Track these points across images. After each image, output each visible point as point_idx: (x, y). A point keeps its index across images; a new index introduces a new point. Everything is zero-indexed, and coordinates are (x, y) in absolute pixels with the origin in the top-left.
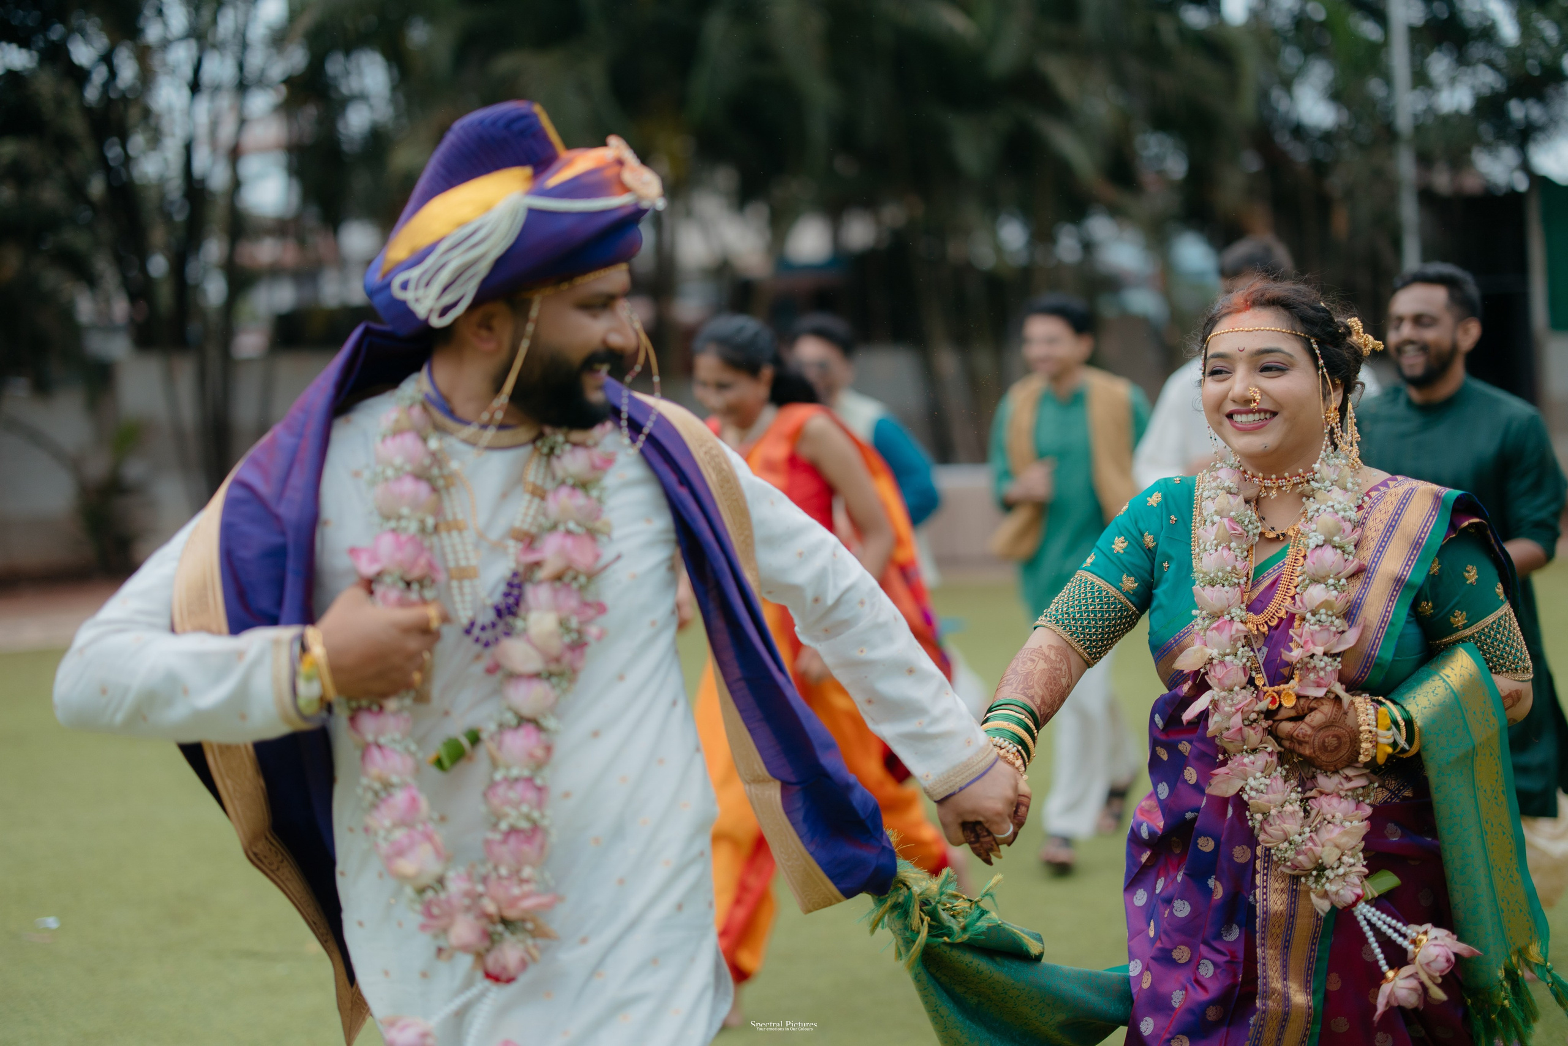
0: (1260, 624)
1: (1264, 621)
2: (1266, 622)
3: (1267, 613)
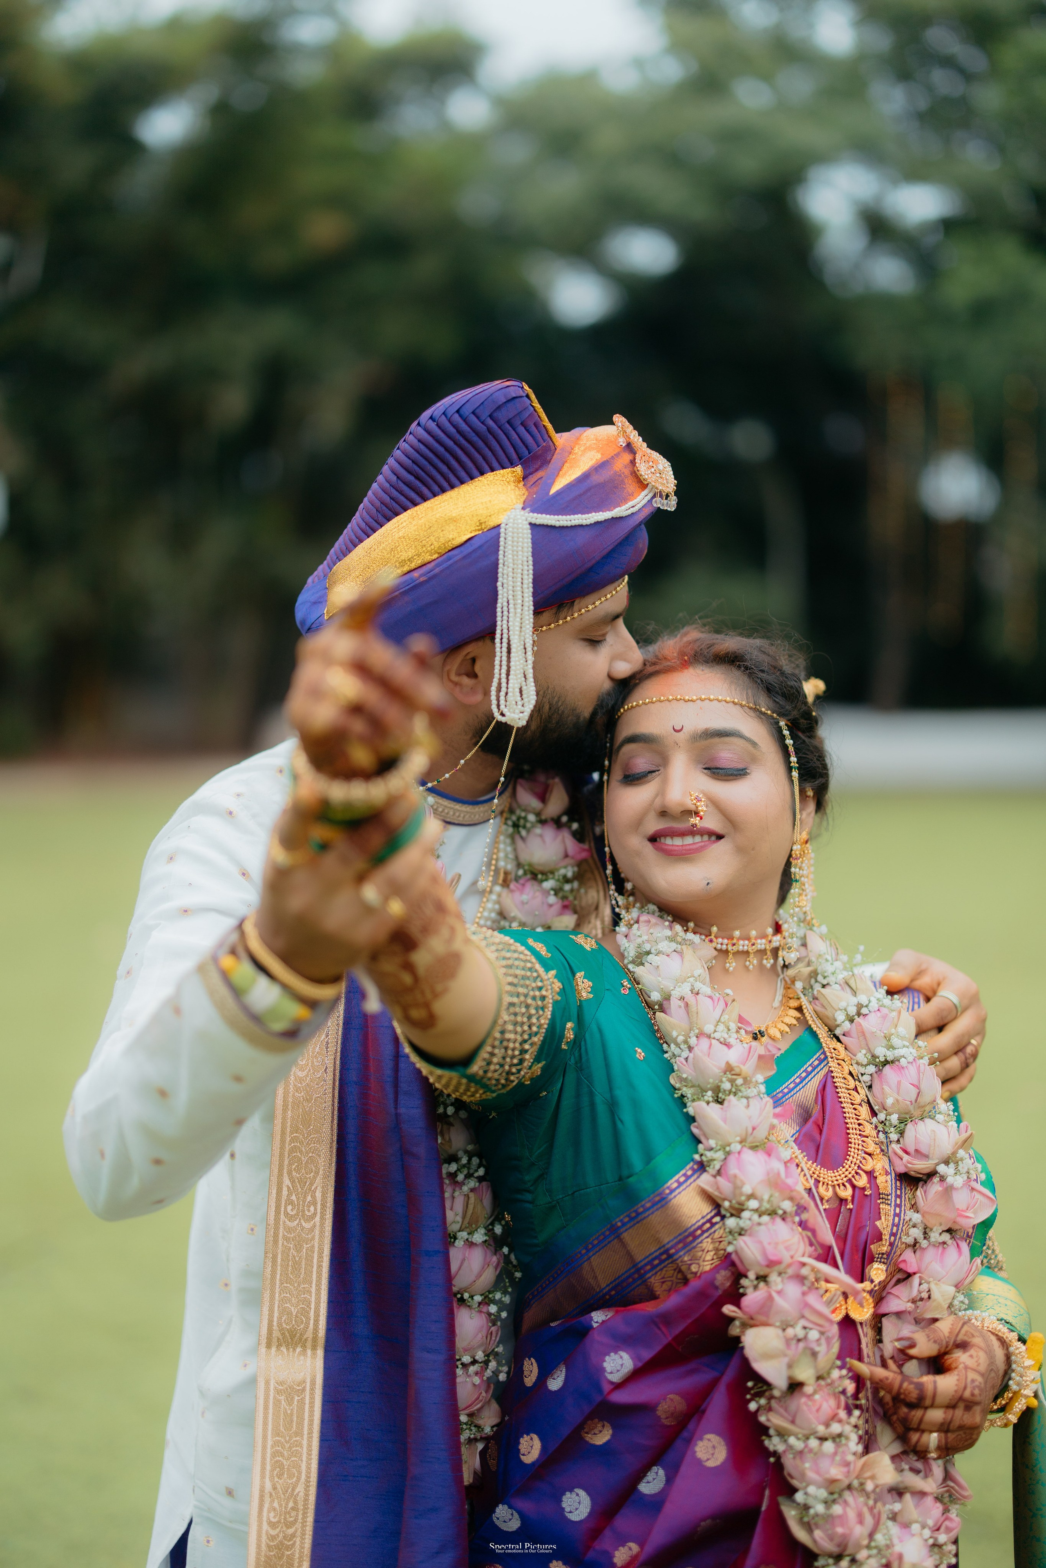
0: (839, 1185)
1: (845, 1179)
2: (850, 1181)
3: (850, 1167)
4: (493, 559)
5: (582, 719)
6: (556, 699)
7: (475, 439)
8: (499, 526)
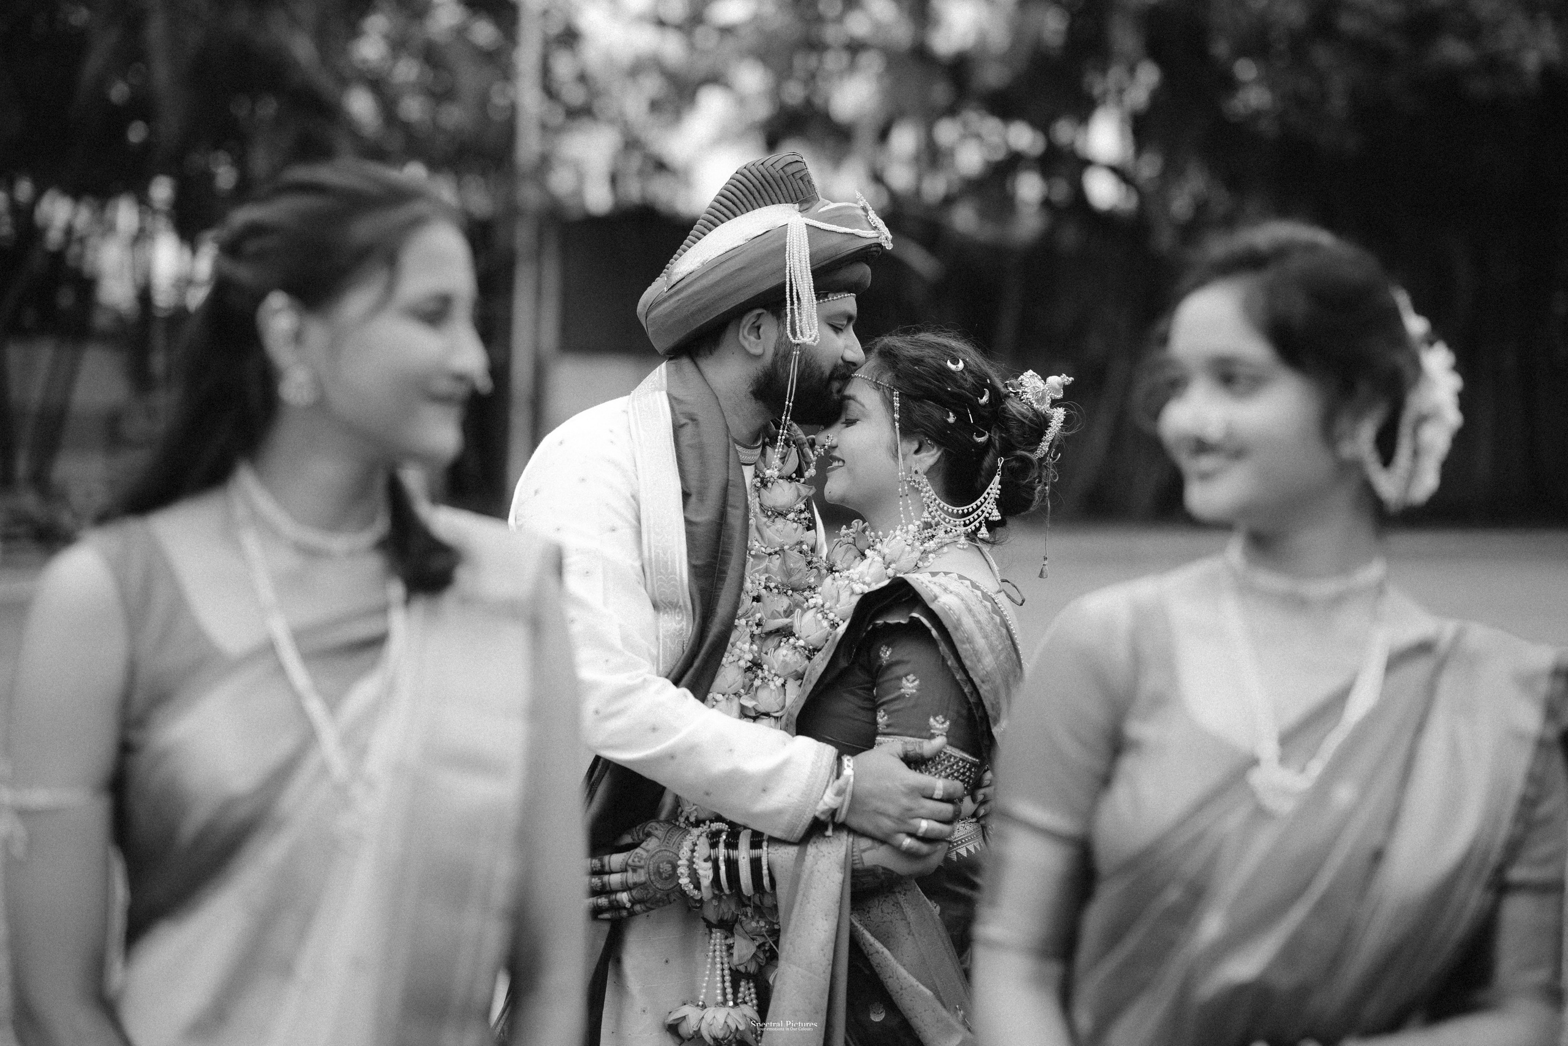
4: (782, 242)
5: (824, 376)
6: (810, 357)
7: (772, 181)
8: (787, 224)
